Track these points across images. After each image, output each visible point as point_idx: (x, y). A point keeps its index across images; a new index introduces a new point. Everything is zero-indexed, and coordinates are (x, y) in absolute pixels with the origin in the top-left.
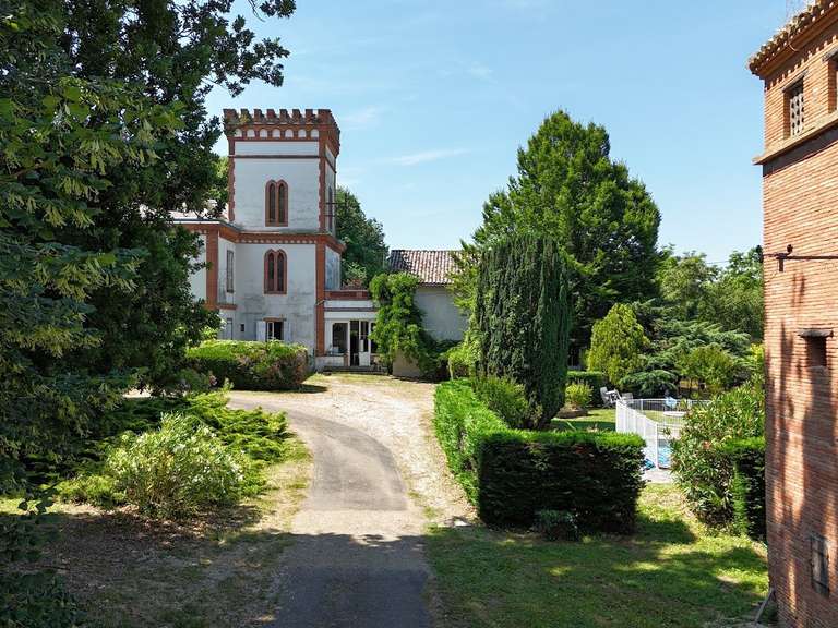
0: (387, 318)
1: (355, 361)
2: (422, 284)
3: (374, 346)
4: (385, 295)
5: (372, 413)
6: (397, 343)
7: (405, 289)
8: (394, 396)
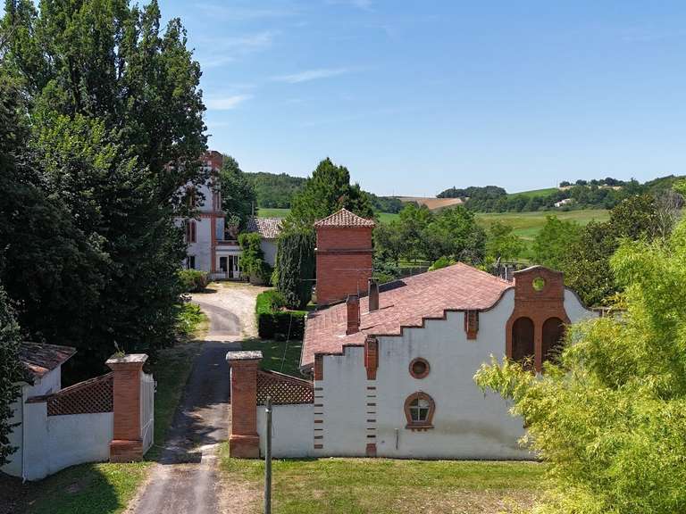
0: (246, 256)
1: (231, 275)
2: (264, 239)
3: (241, 268)
4: (245, 243)
5: (236, 303)
6: (251, 268)
7: (255, 241)
8: (247, 294)
